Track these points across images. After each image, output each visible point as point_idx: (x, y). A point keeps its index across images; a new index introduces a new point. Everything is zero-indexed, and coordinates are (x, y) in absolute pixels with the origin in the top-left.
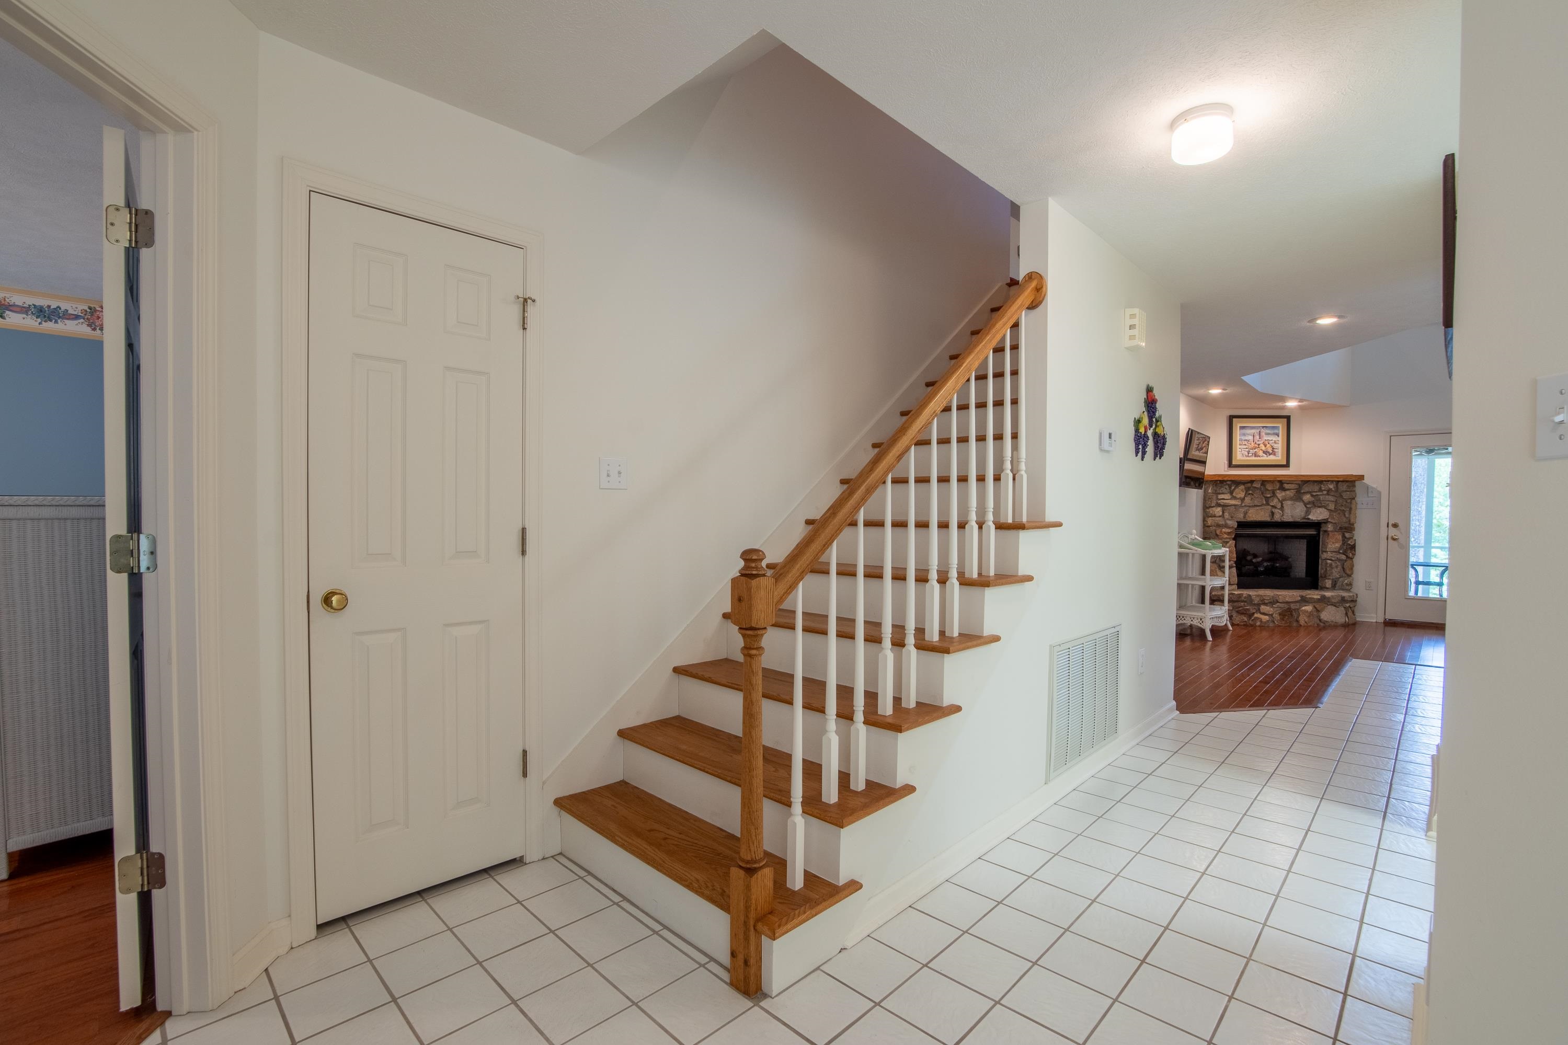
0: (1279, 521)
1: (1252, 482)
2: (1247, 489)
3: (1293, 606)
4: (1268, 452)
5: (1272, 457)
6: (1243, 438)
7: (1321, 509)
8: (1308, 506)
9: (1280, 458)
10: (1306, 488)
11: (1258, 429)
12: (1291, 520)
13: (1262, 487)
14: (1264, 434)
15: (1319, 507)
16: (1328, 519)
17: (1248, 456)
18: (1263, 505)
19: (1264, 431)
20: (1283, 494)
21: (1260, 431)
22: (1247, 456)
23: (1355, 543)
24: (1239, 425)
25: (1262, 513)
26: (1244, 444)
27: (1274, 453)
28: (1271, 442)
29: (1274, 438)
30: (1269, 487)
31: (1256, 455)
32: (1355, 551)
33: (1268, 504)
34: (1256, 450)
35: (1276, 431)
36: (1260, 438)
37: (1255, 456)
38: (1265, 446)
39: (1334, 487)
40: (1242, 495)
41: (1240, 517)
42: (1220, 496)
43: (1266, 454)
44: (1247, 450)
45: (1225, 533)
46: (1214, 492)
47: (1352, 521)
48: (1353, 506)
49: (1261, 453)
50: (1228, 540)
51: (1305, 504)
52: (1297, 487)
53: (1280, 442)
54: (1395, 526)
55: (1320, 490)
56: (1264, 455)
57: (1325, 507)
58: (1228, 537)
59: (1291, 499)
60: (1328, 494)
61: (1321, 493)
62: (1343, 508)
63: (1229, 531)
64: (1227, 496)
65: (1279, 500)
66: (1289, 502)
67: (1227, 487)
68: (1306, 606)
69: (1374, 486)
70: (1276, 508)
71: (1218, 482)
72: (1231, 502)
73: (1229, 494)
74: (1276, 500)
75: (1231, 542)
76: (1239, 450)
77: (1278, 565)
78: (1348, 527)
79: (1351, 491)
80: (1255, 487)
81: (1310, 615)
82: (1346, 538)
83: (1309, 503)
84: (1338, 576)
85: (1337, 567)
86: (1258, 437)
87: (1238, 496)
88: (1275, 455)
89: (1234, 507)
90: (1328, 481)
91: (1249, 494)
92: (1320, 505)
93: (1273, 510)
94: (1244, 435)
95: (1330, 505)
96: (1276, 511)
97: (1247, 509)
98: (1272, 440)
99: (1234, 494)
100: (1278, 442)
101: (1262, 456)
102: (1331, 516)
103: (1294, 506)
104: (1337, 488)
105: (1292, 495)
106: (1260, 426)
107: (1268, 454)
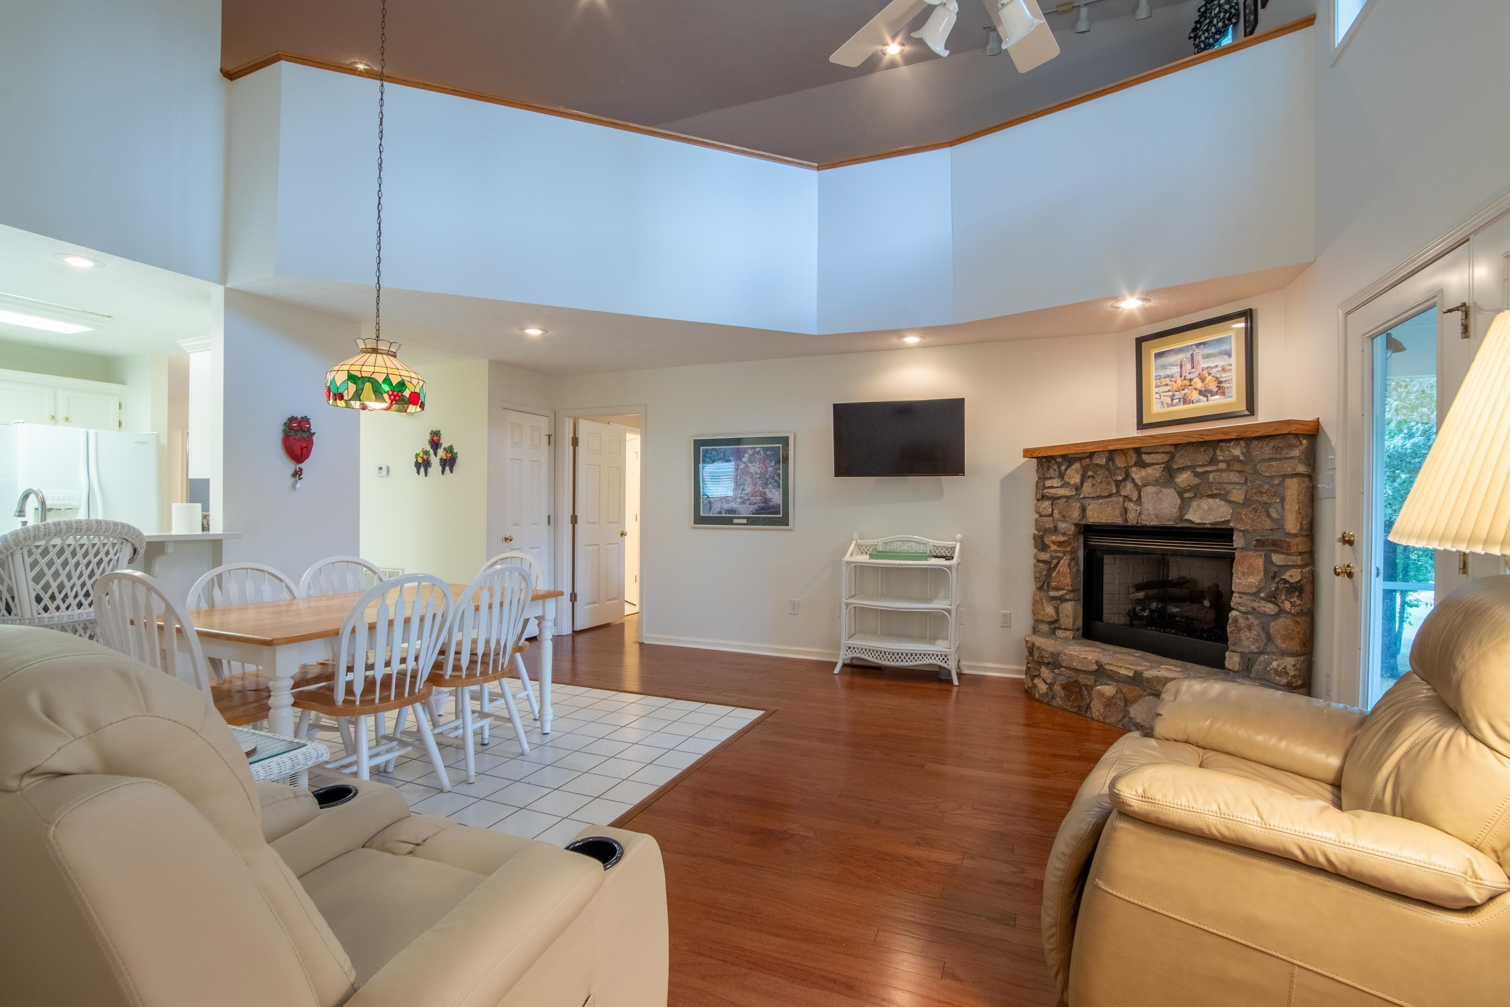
0: (1134, 523)
1: (1092, 455)
2: (1085, 470)
3: (1082, 679)
4: (1210, 391)
5: (1216, 400)
6: (1163, 373)
7: (1211, 501)
8: (1186, 495)
9: (1233, 399)
10: (1181, 460)
11: (1188, 351)
12: (1155, 523)
13: (1109, 462)
14: (1200, 356)
16: (1229, 521)
17: (1172, 405)
18: (1110, 495)
19: (1199, 353)
20: (1143, 473)
21: (1192, 355)
22: (1168, 405)
24: (1154, 352)
25: (1109, 510)
26: (1163, 383)
27: (1221, 390)
28: (1215, 370)
29: (1221, 362)
30: (1120, 462)
31: (1186, 401)
33: (1118, 493)
34: (1187, 391)
35: (1224, 347)
36: (1193, 368)
38: (1203, 380)
39: (1242, 453)
40: (1076, 479)
41: (1077, 515)
42: (1048, 483)
43: (1205, 396)
44: (1170, 393)
45: (1054, 542)
46: (1041, 476)
49: (1195, 395)
50: (1061, 555)
51: (1180, 494)
52: (1166, 457)
53: (1234, 368)
54: (1348, 541)
55: (1213, 461)
56: (1202, 398)
58: (1059, 549)
59: (1156, 482)
60: (1228, 469)
61: (1214, 468)
62: (1265, 498)
63: (1068, 539)
64: (1055, 482)
65: (1136, 485)
66: (1150, 489)
67: (1056, 467)
68: (1106, 684)
70: (1130, 500)
71: (1045, 460)
72: (1058, 492)
73: (1058, 479)
74: (1129, 486)
75: (1064, 558)
76: (1154, 396)
78: (1280, 541)
79: (1285, 459)
80: (1097, 465)
81: (1109, 703)
82: (1276, 565)
83: (1192, 488)
84: (1254, 648)
85: (1250, 627)
86: (1189, 366)
87: (1072, 482)
88: (1223, 394)
89: (1065, 500)
90: (1230, 440)
91: (1089, 477)
92: (1209, 492)
93: (1126, 504)
94: (1164, 367)
95: (1234, 491)
96: (1130, 506)
97: (1085, 501)
98: (1216, 366)
99: (1066, 479)
100: (1229, 367)
101: (1198, 401)
102: (1236, 516)
103: (1160, 495)
104: (1247, 454)
105: (1158, 475)
106: (1192, 346)
107: (1210, 395)
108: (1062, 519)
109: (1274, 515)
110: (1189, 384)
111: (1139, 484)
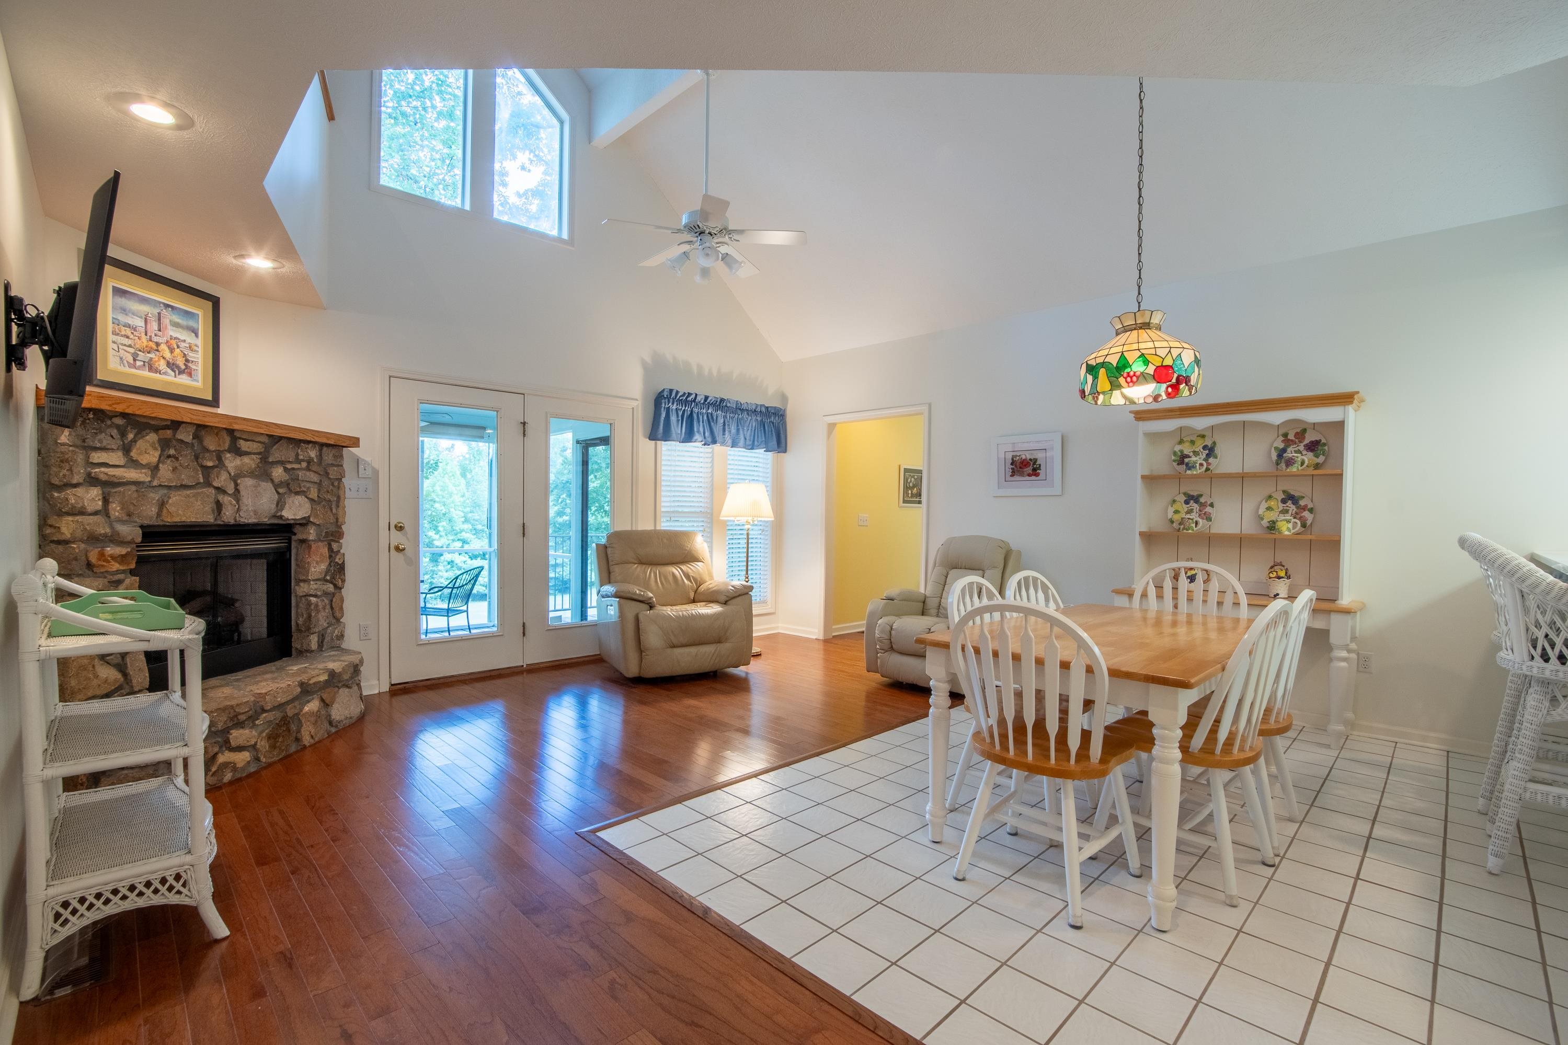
0: (232, 522)
1: (176, 425)
2: (165, 444)
3: (290, 711)
4: (178, 367)
5: (184, 379)
6: (122, 318)
7: (298, 497)
8: (281, 491)
9: (200, 383)
10: (277, 454)
11: (155, 306)
12: (253, 520)
13: (197, 440)
14: (168, 321)
15: (297, 493)
16: (309, 517)
17: (135, 367)
18: (198, 485)
19: (167, 315)
20: (238, 461)
21: (159, 313)
22: (130, 366)
23: (344, 561)
24: (113, 283)
25: (198, 504)
26: (123, 333)
27: (187, 370)
28: (183, 344)
29: (189, 338)
30: (211, 443)
31: (150, 365)
32: (344, 574)
33: (208, 484)
34: (152, 355)
35: (191, 323)
36: (160, 330)
37: (151, 369)
38: (172, 351)
39: (316, 456)
40: (152, 457)
41: (149, 513)
42: (97, 457)
43: (172, 368)
44: (132, 350)
45: (113, 558)
46: (79, 443)
47: (340, 519)
48: (341, 493)
49: (162, 365)
50: (121, 576)
51: (276, 487)
52: (261, 447)
53: (200, 350)
54: (400, 528)
55: (298, 461)
56: (169, 371)
57: (304, 494)
58: (122, 568)
59: (252, 474)
60: (308, 469)
61: (298, 465)
62: (328, 496)
63: (123, 551)
64: (116, 458)
65: (230, 474)
66: (249, 482)
67: (114, 432)
68: (308, 702)
69: (368, 459)
70: (224, 492)
71: (91, 416)
72: (126, 475)
73: (120, 454)
74: (224, 476)
76: (111, 346)
78: (336, 531)
79: (338, 464)
80: (182, 441)
82: (332, 551)
83: (283, 484)
84: (325, 625)
85: (323, 607)
86: (155, 325)
87: (144, 460)
88: (190, 375)
89: (134, 488)
90: (309, 442)
91: (169, 456)
92: (297, 489)
93: (220, 497)
94: (124, 311)
95: (312, 489)
96: (225, 500)
97: (164, 492)
98: (184, 341)
99: (133, 454)
100: (197, 349)
101: (165, 373)
102: (313, 511)
103: (259, 488)
104: (320, 456)
105: (253, 466)
106: (160, 303)
107: (177, 372)
108: (125, 518)
109: (334, 511)
110: (155, 347)
111: (233, 474)
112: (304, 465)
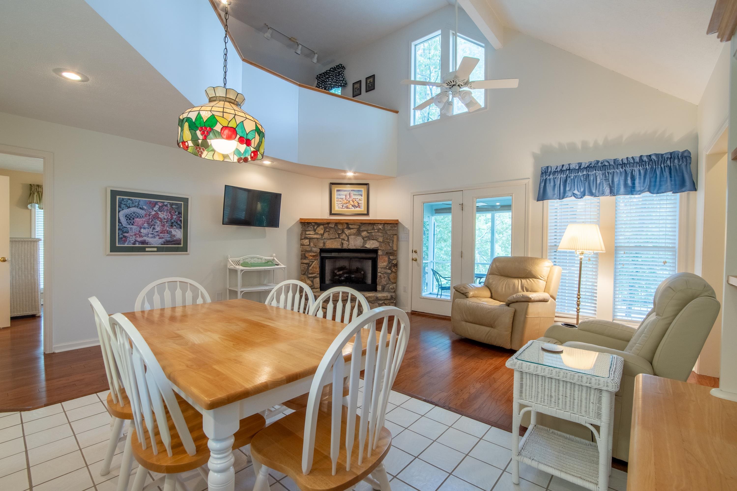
0: (346, 248)
1: (328, 223)
2: (325, 228)
4: (356, 206)
5: (358, 209)
6: (339, 197)
7: (373, 241)
8: (365, 239)
9: (363, 209)
10: (363, 228)
11: (348, 191)
12: (354, 248)
13: (336, 227)
14: (352, 195)
15: (373, 240)
16: (378, 247)
18: (336, 238)
19: (352, 193)
20: (349, 231)
21: (350, 193)
22: (341, 208)
23: (398, 263)
24: (336, 189)
25: (336, 243)
26: (339, 200)
27: (359, 206)
29: (359, 197)
30: (340, 227)
31: (347, 207)
32: (397, 267)
33: (339, 238)
35: (360, 193)
36: (350, 197)
38: (353, 202)
39: (382, 227)
40: (322, 232)
41: (321, 245)
42: (308, 233)
43: (354, 207)
44: (342, 204)
45: (311, 256)
46: (304, 230)
47: (395, 248)
48: (395, 240)
49: (351, 206)
50: (314, 260)
51: (363, 238)
52: (358, 227)
53: (363, 200)
54: (416, 252)
55: (373, 229)
56: (353, 207)
57: (376, 240)
58: (313, 258)
59: (354, 234)
60: (378, 232)
61: (374, 231)
62: (388, 241)
63: (314, 254)
64: (312, 232)
65: (346, 235)
66: (352, 237)
67: (312, 227)
69: (407, 227)
70: (344, 240)
71: (306, 224)
72: (314, 236)
74: (344, 235)
75: (315, 262)
76: (336, 204)
77: (353, 276)
78: (392, 252)
79: (394, 230)
80: (331, 227)
82: (391, 259)
83: (366, 237)
84: (385, 283)
85: (384, 278)
86: (349, 196)
87: (319, 233)
88: (360, 207)
89: (316, 239)
90: (378, 223)
91: (327, 231)
92: (373, 238)
93: (343, 241)
94: (340, 195)
96: (345, 242)
97: (325, 240)
98: (358, 198)
99: (317, 231)
100: (362, 200)
101: (351, 208)
102: (380, 246)
103: (356, 239)
104: (384, 227)
105: (355, 232)
106: (350, 190)
107: (355, 207)
109: (391, 245)
110: (348, 202)
111: (348, 235)
112: (376, 231)
